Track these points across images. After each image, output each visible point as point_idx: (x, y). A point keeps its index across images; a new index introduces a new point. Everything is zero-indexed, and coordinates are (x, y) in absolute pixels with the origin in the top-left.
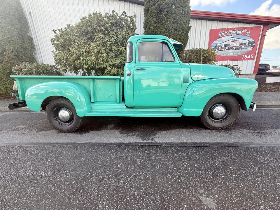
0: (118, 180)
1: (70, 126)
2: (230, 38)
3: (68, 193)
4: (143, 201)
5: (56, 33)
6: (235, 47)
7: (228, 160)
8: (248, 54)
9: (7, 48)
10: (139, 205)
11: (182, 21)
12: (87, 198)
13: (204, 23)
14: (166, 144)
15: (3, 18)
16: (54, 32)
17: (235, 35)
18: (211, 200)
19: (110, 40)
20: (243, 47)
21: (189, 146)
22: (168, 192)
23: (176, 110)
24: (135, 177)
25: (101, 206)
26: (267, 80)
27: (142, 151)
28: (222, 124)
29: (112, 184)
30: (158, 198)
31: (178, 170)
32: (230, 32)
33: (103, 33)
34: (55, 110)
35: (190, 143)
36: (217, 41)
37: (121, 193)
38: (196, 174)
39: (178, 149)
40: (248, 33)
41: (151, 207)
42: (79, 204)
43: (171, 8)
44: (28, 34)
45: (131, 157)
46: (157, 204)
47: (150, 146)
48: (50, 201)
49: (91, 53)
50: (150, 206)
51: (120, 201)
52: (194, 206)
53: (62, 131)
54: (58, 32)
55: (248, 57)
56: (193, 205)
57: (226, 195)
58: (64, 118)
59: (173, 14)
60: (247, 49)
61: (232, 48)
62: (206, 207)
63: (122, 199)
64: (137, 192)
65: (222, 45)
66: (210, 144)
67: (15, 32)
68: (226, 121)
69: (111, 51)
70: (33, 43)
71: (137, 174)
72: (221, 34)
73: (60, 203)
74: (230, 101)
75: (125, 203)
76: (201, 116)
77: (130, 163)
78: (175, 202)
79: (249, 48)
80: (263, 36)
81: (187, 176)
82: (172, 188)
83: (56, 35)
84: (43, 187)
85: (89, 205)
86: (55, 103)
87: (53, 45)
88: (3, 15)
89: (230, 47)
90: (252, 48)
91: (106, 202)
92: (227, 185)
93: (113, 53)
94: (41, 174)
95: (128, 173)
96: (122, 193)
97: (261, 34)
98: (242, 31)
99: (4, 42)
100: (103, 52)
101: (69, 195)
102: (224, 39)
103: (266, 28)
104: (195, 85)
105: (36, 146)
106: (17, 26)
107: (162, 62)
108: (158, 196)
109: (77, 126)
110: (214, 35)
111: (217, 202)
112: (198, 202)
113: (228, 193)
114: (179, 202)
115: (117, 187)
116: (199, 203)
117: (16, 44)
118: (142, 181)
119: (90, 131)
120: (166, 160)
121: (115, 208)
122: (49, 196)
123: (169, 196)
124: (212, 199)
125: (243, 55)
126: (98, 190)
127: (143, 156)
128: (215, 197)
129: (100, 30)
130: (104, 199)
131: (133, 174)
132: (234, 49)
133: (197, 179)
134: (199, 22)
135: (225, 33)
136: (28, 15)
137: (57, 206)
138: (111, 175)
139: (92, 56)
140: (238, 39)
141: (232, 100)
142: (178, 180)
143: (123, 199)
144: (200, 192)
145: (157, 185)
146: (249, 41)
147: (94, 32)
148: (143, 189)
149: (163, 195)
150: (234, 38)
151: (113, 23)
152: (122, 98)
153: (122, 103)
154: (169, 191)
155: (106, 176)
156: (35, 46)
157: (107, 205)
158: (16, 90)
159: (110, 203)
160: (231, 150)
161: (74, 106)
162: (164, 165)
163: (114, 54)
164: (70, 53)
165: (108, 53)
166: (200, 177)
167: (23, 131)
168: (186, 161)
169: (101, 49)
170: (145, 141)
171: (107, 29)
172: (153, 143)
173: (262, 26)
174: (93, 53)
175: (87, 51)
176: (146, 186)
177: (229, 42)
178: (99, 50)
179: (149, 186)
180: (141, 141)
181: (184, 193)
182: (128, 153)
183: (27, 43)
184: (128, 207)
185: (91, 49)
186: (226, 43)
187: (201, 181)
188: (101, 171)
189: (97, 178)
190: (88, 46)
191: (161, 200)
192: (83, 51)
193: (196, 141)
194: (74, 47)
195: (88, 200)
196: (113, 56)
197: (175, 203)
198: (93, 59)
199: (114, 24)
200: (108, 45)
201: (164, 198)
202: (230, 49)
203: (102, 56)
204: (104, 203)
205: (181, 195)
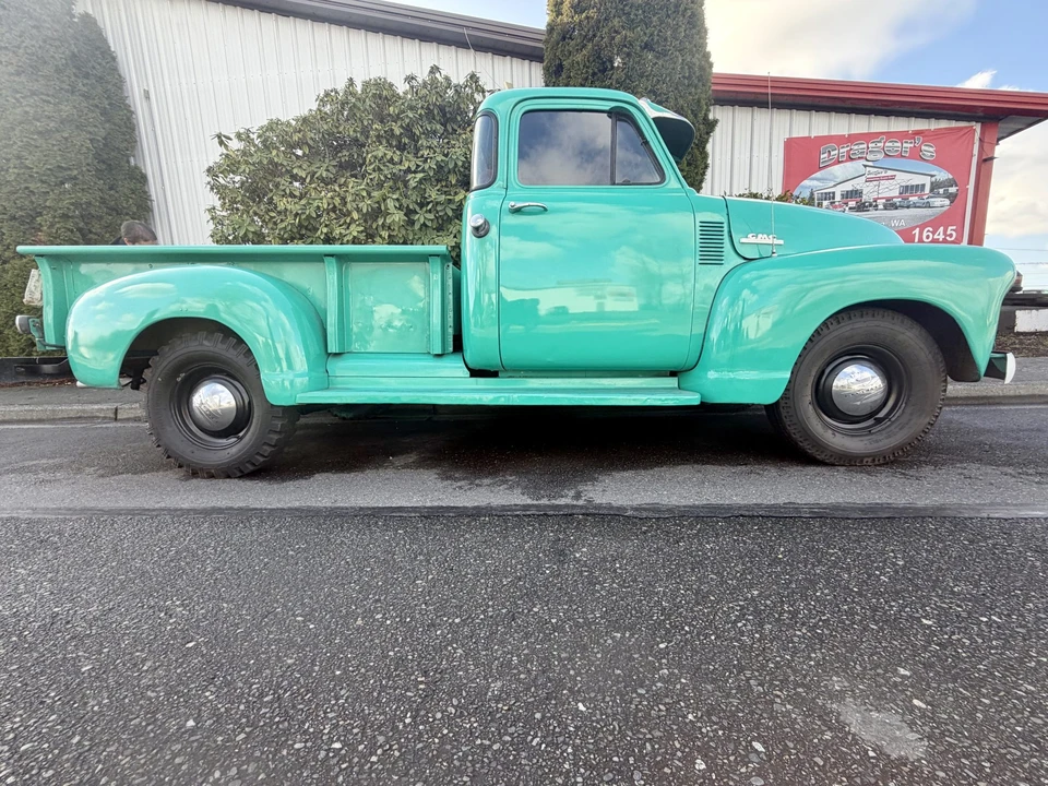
0: (412, 636)
1: (234, 450)
2: (862, 170)
3: (153, 687)
4: (529, 723)
5: (226, 147)
6: (884, 201)
7: (932, 562)
8: (935, 223)
9: (48, 204)
10: (507, 738)
11: (681, 102)
12: (242, 707)
13: (762, 117)
14: (636, 509)
15: (49, 102)
16: (221, 143)
17: (882, 155)
18: (896, 720)
19: (418, 166)
20: (913, 199)
21: (742, 516)
22: (659, 684)
23: (676, 386)
24: (495, 621)
25: (306, 741)
26: (1018, 321)
27: (529, 531)
28: (877, 441)
29: (379, 652)
30: (609, 711)
31: (701, 598)
32: (861, 146)
33: (394, 143)
34: (179, 379)
35: (747, 507)
36: (813, 179)
37: (416, 686)
38: (794, 614)
39: (691, 524)
40: (929, 150)
41: (570, 750)
42: (193, 731)
43: (640, 56)
44: (132, 160)
45: (479, 553)
46: (601, 735)
47: (568, 516)
48: (53, 717)
49: (349, 213)
50: (568, 745)
51: (408, 721)
52: (804, 746)
53: (202, 469)
54: (235, 145)
55: (936, 237)
56: (799, 740)
57: (965, 698)
58: (212, 415)
59: (649, 75)
60: (928, 206)
61: (871, 205)
62: (871, 754)
63: (417, 711)
64: (499, 684)
65: (834, 193)
66: (836, 507)
67: (84, 150)
68: (893, 427)
69: (422, 205)
70: (145, 192)
71: (504, 611)
72: (826, 155)
73: (97, 726)
74: (901, 337)
75: (433, 732)
76: (782, 404)
77: (476, 574)
78: (700, 728)
79: (937, 202)
80: (986, 161)
81: (747, 620)
82: (680, 666)
83: (225, 152)
84: (44, 661)
85: (243, 736)
86: (182, 352)
87: (212, 189)
88: (50, 93)
89: (864, 198)
90: (947, 202)
91: (336, 726)
92: (958, 657)
93: (430, 211)
94: (56, 610)
95: (462, 607)
96: (422, 686)
97: (976, 151)
98: (905, 145)
99: (43, 182)
100: (392, 210)
101: (153, 695)
102: (839, 171)
103: (992, 134)
104: (750, 273)
105: (74, 517)
106: (96, 130)
107: (614, 184)
108: (608, 699)
109: (265, 447)
110: (802, 158)
111: (927, 729)
112: (824, 728)
113: (979, 691)
114: (723, 728)
115: (400, 661)
116: (828, 733)
117: (83, 190)
118: (527, 636)
119: (318, 472)
120: (642, 563)
121: (379, 752)
122: (55, 696)
123: (667, 700)
124: (899, 717)
125: (914, 228)
126: (307, 674)
127: (533, 548)
128: (912, 709)
129: (385, 132)
130: (325, 713)
131: (484, 612)
132: (881, 207)
133: (798, 633)
134: (743, 116)
135: (841, 151)
136: (141, 99)
137: (77, 739)
138: (379, 616)
139: (353, 227)
140: (890, 173)
141: (908, 334)
142: (707, 636)
143: (422, 713)
144: (826, 686)
145: (599, 656)
146: (933, 179)
147: (362, 139)
148: (529, 672)
149: (632, 699)
150: (876, 170)
151: (432, 108)
152: (454, 336)
153: (453, 357)
154: (661, 679)
155: (356, 620)
156: (151, 201)
157: (338, 740)
158: (36, 303)
159: (355, 731)
160: (936, 529)
161: (257, 365)
162: (635, 581)
163: (431, 216)
164: (273, 214)
165: (409, 212)
166: (816, 625)
167: (42, 475)
168: (736, 565)
169: (384, 200)
170: (545, 501)
171: (408, 129)
172: (582, 507)
173: (978, 127)
174: (355, 215)
175: (335, 207)
176: (546, 658)
177: (858, 184)
178: (378, 202)
179: (560, 660)
180: (529, 502)
181: (744, 690)
182: (466, 540)
183: (126, 190)
184: (448, 747)
185: (349, 199)
186: (848, 187)
187: (822, 641)
188: (334, 600)
189: (311, 626)
190: (337, 189)
191: (626, 720)
192: (318, 207)
193: (770, 500)
194: (288, 192)
195: (243, 715)
196: (429, 224)
197: (701, 733)
198: (355, 234)
199: (436, 112)
200: (413, 184)
201: (641, 711)
202: (865, 207)
203: (388, 221)
204: (326, 731)
205: (728, 695)
